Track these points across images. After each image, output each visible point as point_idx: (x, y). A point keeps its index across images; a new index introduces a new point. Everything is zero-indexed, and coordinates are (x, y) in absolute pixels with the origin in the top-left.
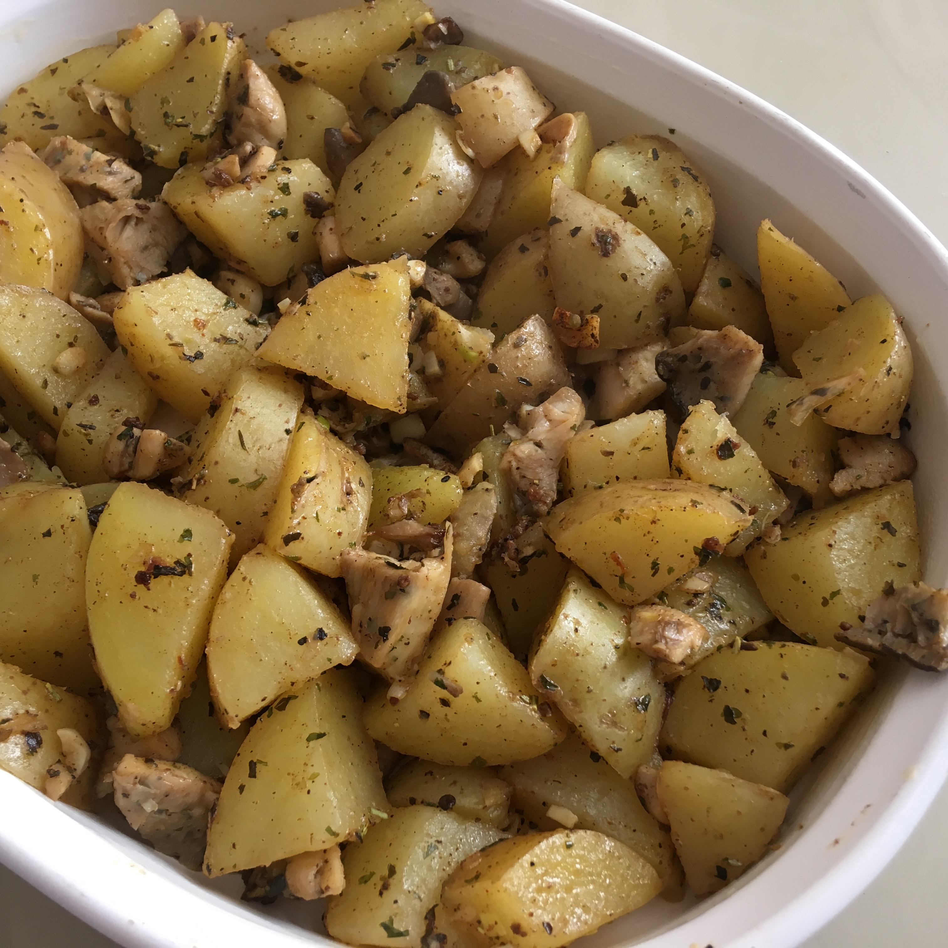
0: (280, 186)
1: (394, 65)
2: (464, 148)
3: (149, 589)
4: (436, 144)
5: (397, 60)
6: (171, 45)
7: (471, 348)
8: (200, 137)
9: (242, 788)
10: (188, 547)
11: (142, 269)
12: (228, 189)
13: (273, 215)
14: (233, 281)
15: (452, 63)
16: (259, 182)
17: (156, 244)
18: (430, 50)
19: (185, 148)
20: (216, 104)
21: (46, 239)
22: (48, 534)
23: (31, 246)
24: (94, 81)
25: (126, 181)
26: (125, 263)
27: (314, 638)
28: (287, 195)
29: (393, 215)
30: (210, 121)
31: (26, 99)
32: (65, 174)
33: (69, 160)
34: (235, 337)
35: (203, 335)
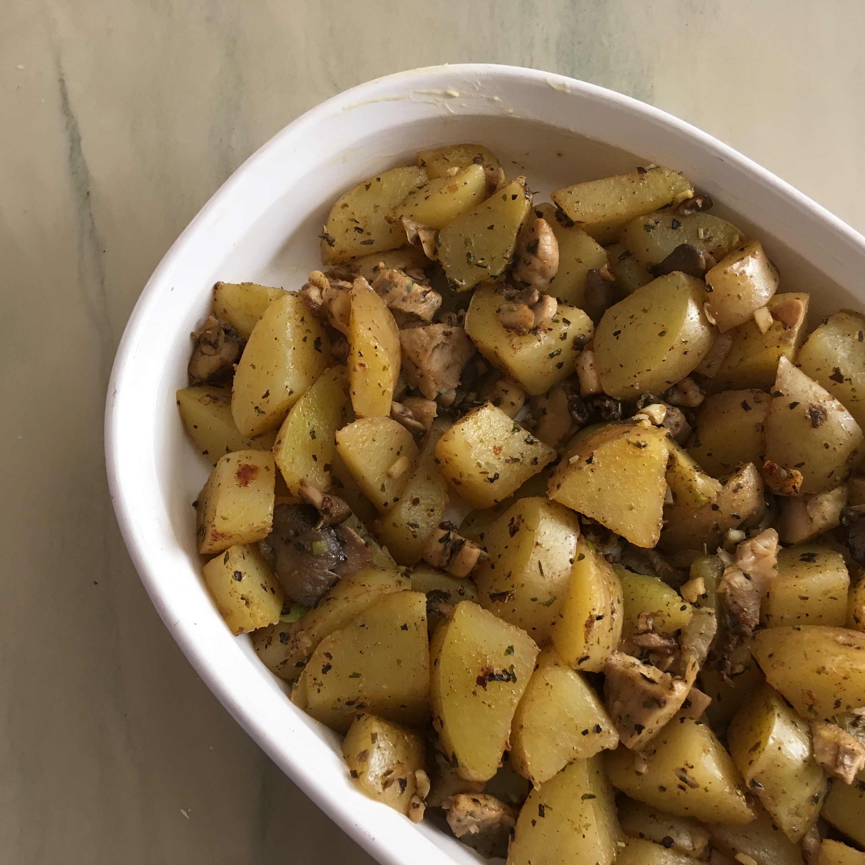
0: (560, 335)
1: (653, 228)
2: (708, 317)
3: (486, 690)
5: (657, 223)
7: (702, 494)
8: (494, 277)
9: (534, 823)
10: (511, 660)
11: (444, 384)
12: (523, 337)
13: (552, 355)
14: (506, 392)
15: (702, 232)
16: (546, 332)
17: (454, 363)
18: (685, 217)
20: (509, 252)
22: (405, 627)
23: (379, 382)
24: (411, 216)
27: (594, 732)
28: (564, 340)
29: (648, 370)
30: (502, 265)
31: (348, 214)
33: (395, 291)
34: (519, 457)
35: (499, 458)
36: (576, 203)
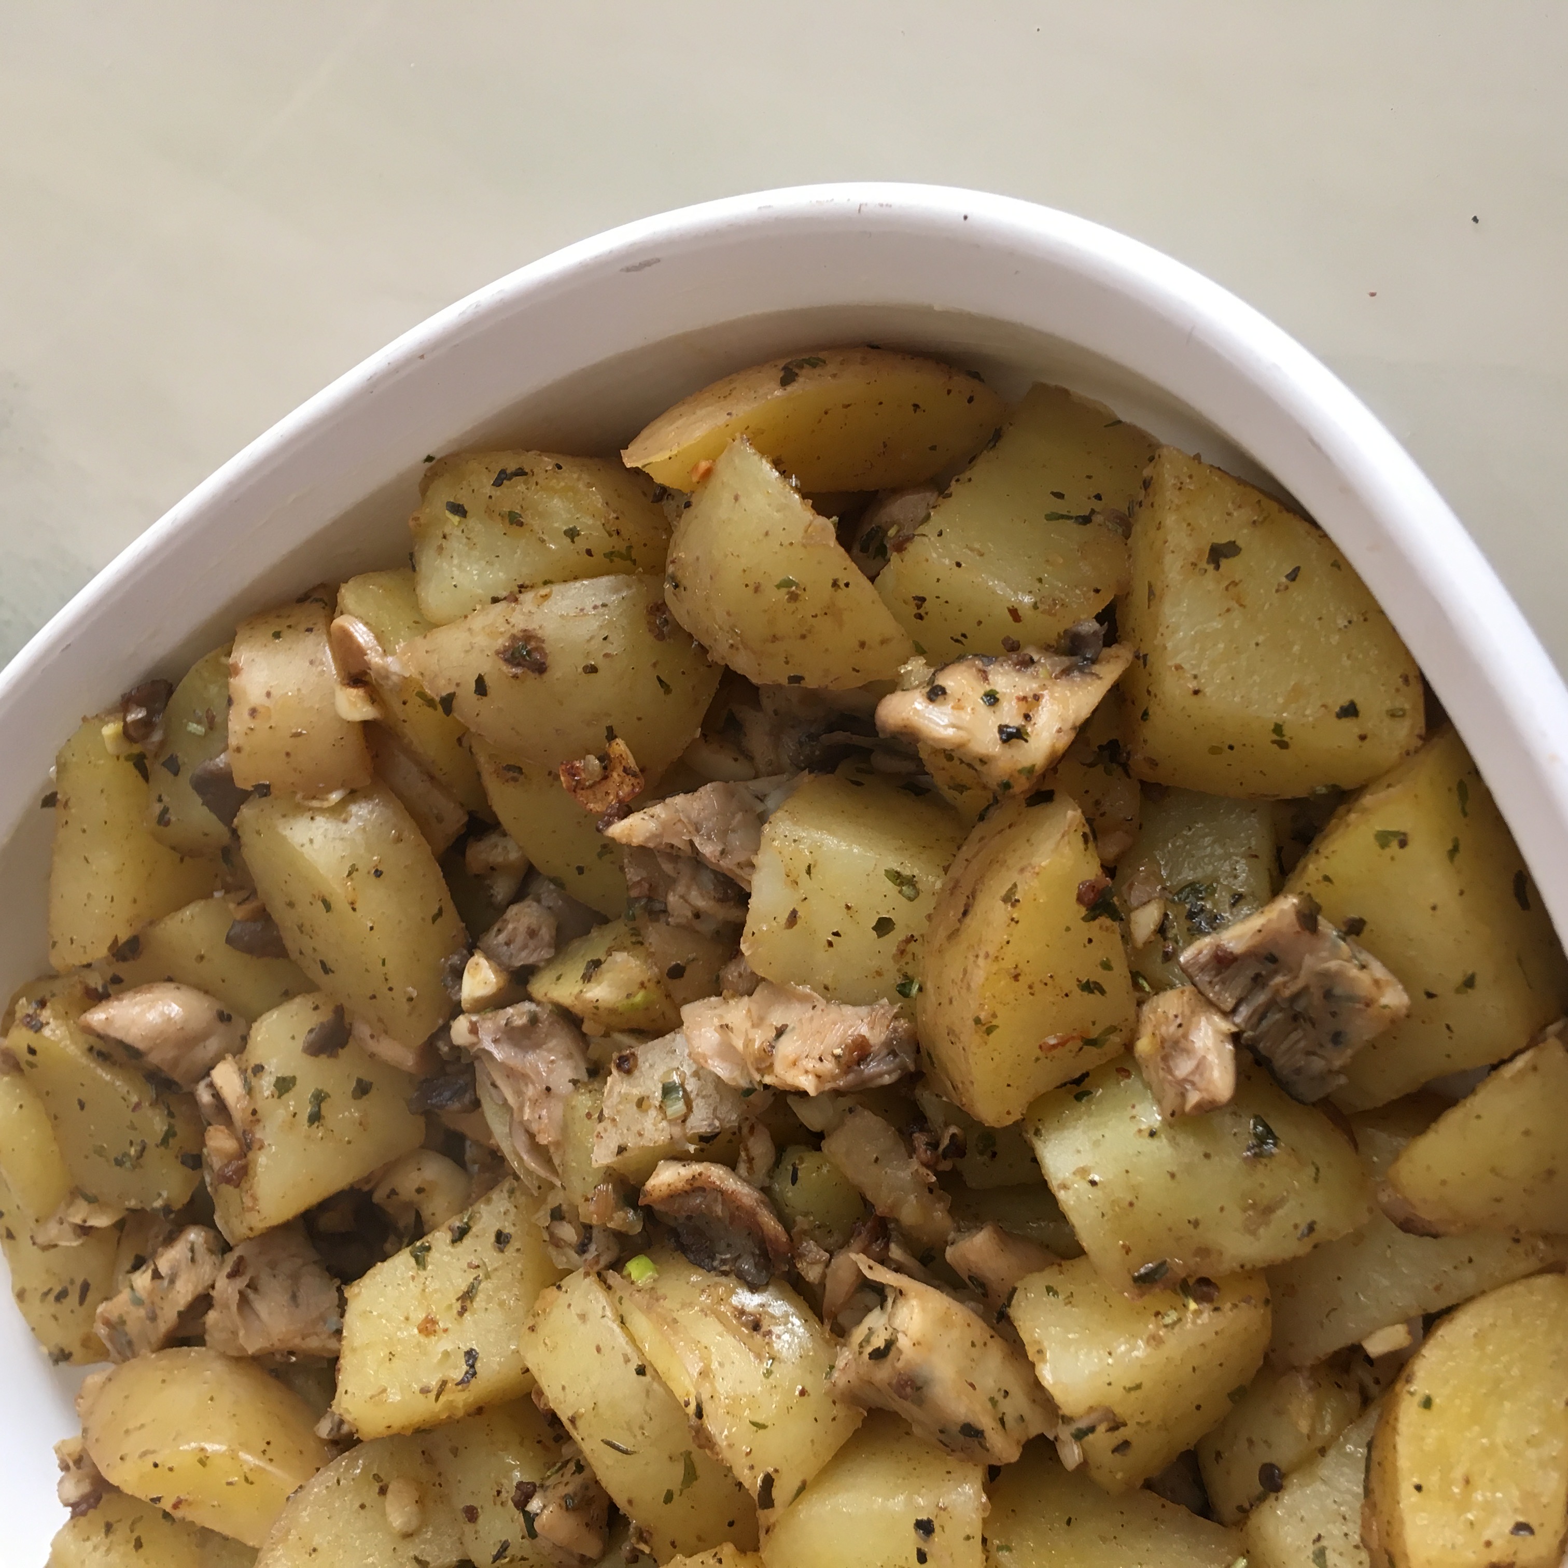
0: (276, 1095)
1: (165, 811)
2: (326, 805)
4: (302, 845)
5: (160, 800)
6: (22, 1102)
8: (170, 1134)
11: (323, 1318)
12: (251, 1172)
13: (315, 1118)
14: (393, 1192)
15: (195, 725)
16: (258, 1121)
17: (295, 1278)
18: (163, 744)
19: (177, 1157)
20: (128, 1092)
21: (222, 1455)
23: (224, 1482)
24: (37, 1221)
25: (193, 1260)
26: (303, 1339)
28: (294, 1084)
29: (384, 964)
30: (150, 1113)
31: (34, 1299)
32: (149, 1343)
33: (131, 1328)
34: (472, 1274)
35: (446, 1330)
36: (72, 943)
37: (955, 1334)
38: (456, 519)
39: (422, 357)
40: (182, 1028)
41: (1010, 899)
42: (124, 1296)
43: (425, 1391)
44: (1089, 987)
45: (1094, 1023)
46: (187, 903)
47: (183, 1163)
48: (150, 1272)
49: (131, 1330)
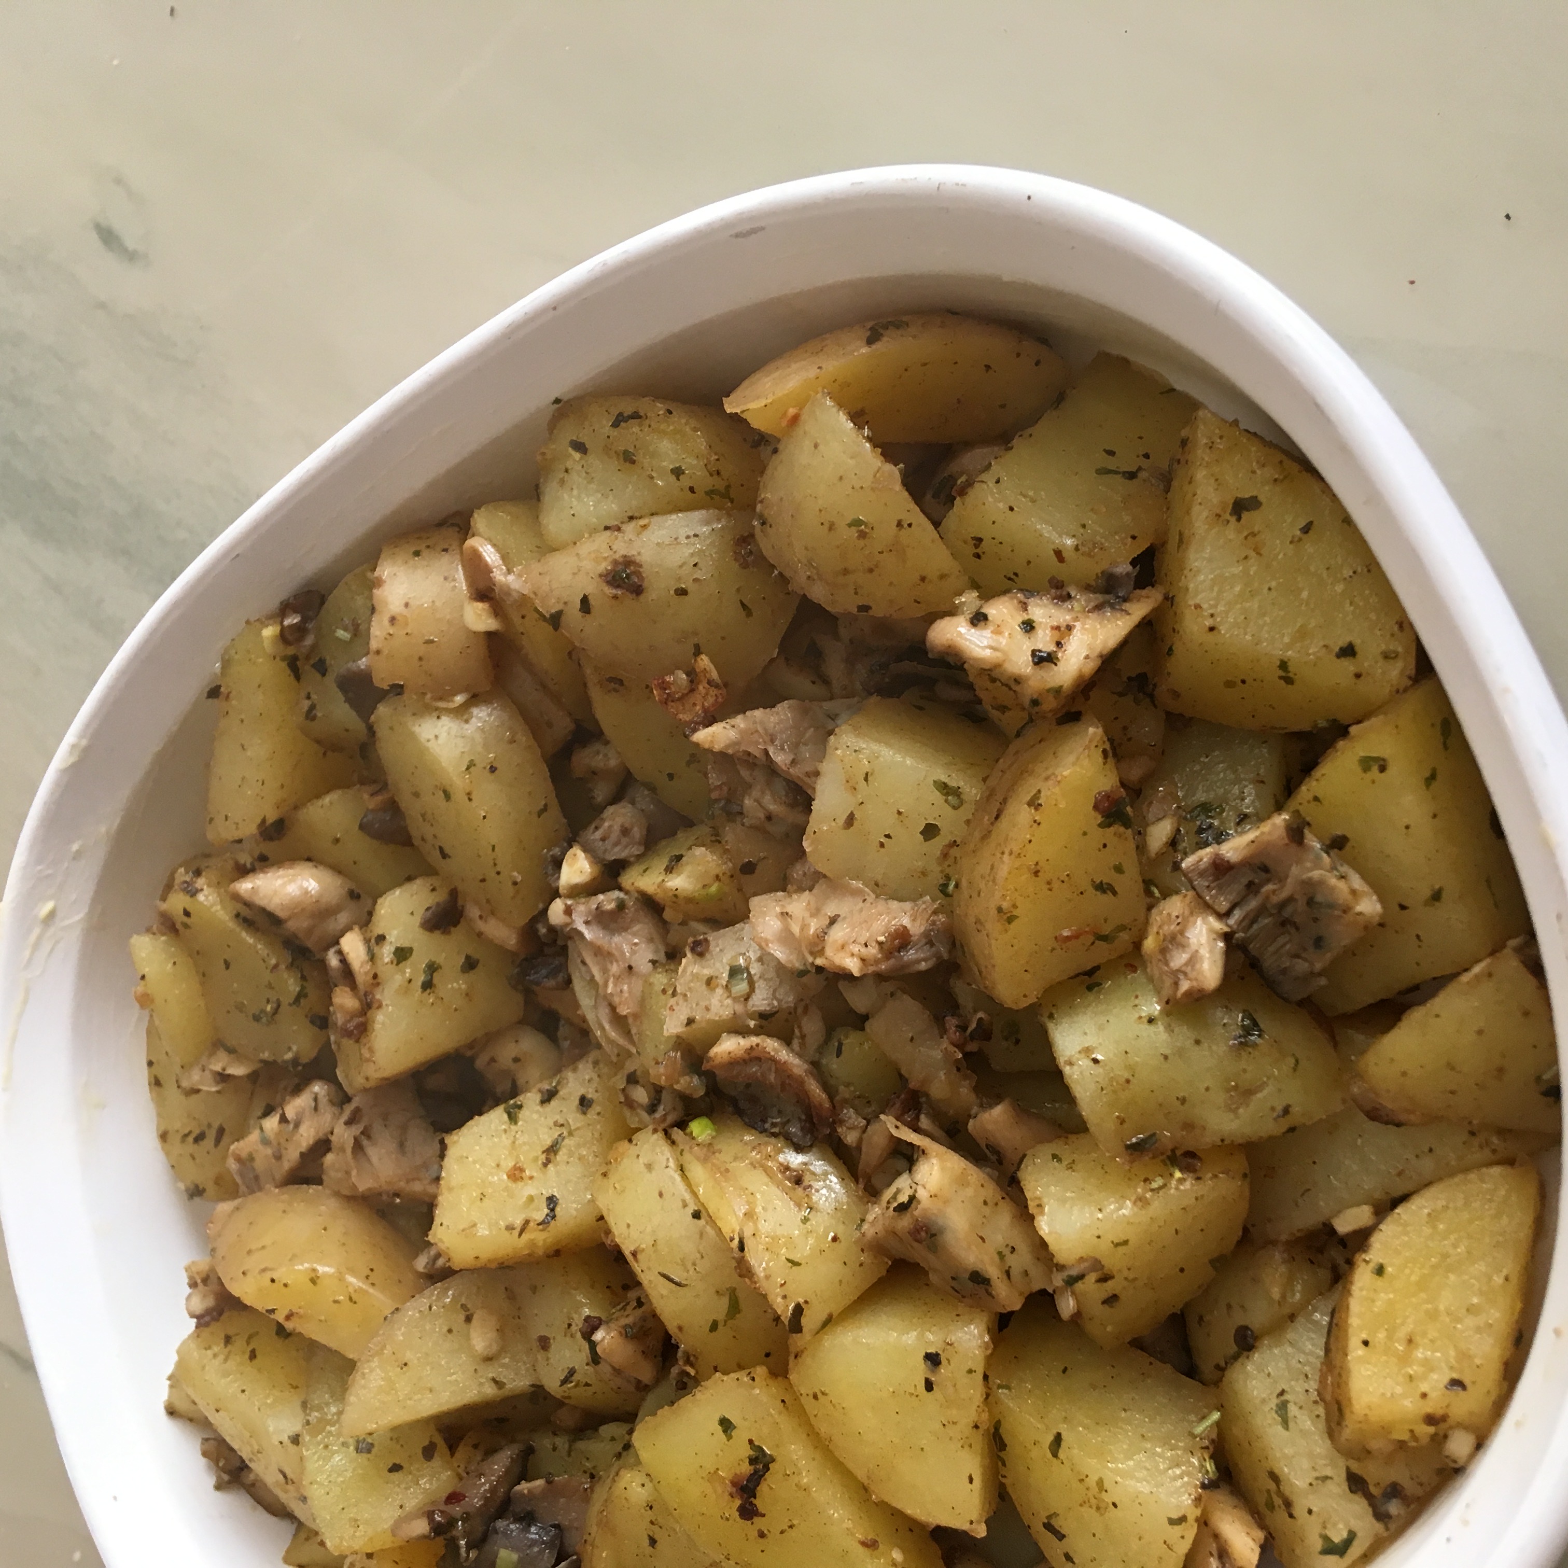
0: (395, 962)
1: (313, 707)
2: (451, 705)
3: (763, 1515)
4: (428, 741)
5: (308, 697)
6: (176, 960)
7: (705, 886)
8: (301, 996)
9: (1068, 1558)
10: (742, 1435)
11: (425, 1166)
12: (369, 1027)
13: (428, 985)
14: (493, 1060)
15: (342, 632)
16: (378, 984)
17: (404, 1129)
18: (314, 647)
19: (306, 1016)
20: (268, 955)
21: (331, 1276)
22: (653, 1542)
23: (332, 1299)
24: (182, 1067)
25: (316, 1109)
26: (407, 1183)
27: (933, 1372)
28: (411, 954)
29: (493, 849)
30: (286, 975)
31: (175, 1139)
32: (274, 1179)
34: (556, 1133)
35: (531, 1178)
36: (227, 820)
37: (970, 1192)
38: (577, 455)
39: (555, 308)
40: (317, 901)
41: (1034, 803)
42: (254, 1137)
43: (510, 1228)
44: (1102, 888)
45: (1106, 921)
46: (328, 791)
47: (312, 1022)
48: (278, 1116)
49: (260, 1164)
